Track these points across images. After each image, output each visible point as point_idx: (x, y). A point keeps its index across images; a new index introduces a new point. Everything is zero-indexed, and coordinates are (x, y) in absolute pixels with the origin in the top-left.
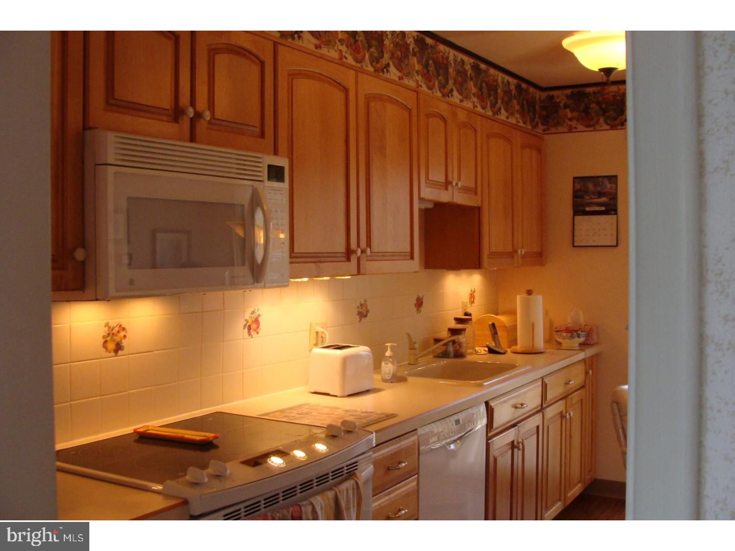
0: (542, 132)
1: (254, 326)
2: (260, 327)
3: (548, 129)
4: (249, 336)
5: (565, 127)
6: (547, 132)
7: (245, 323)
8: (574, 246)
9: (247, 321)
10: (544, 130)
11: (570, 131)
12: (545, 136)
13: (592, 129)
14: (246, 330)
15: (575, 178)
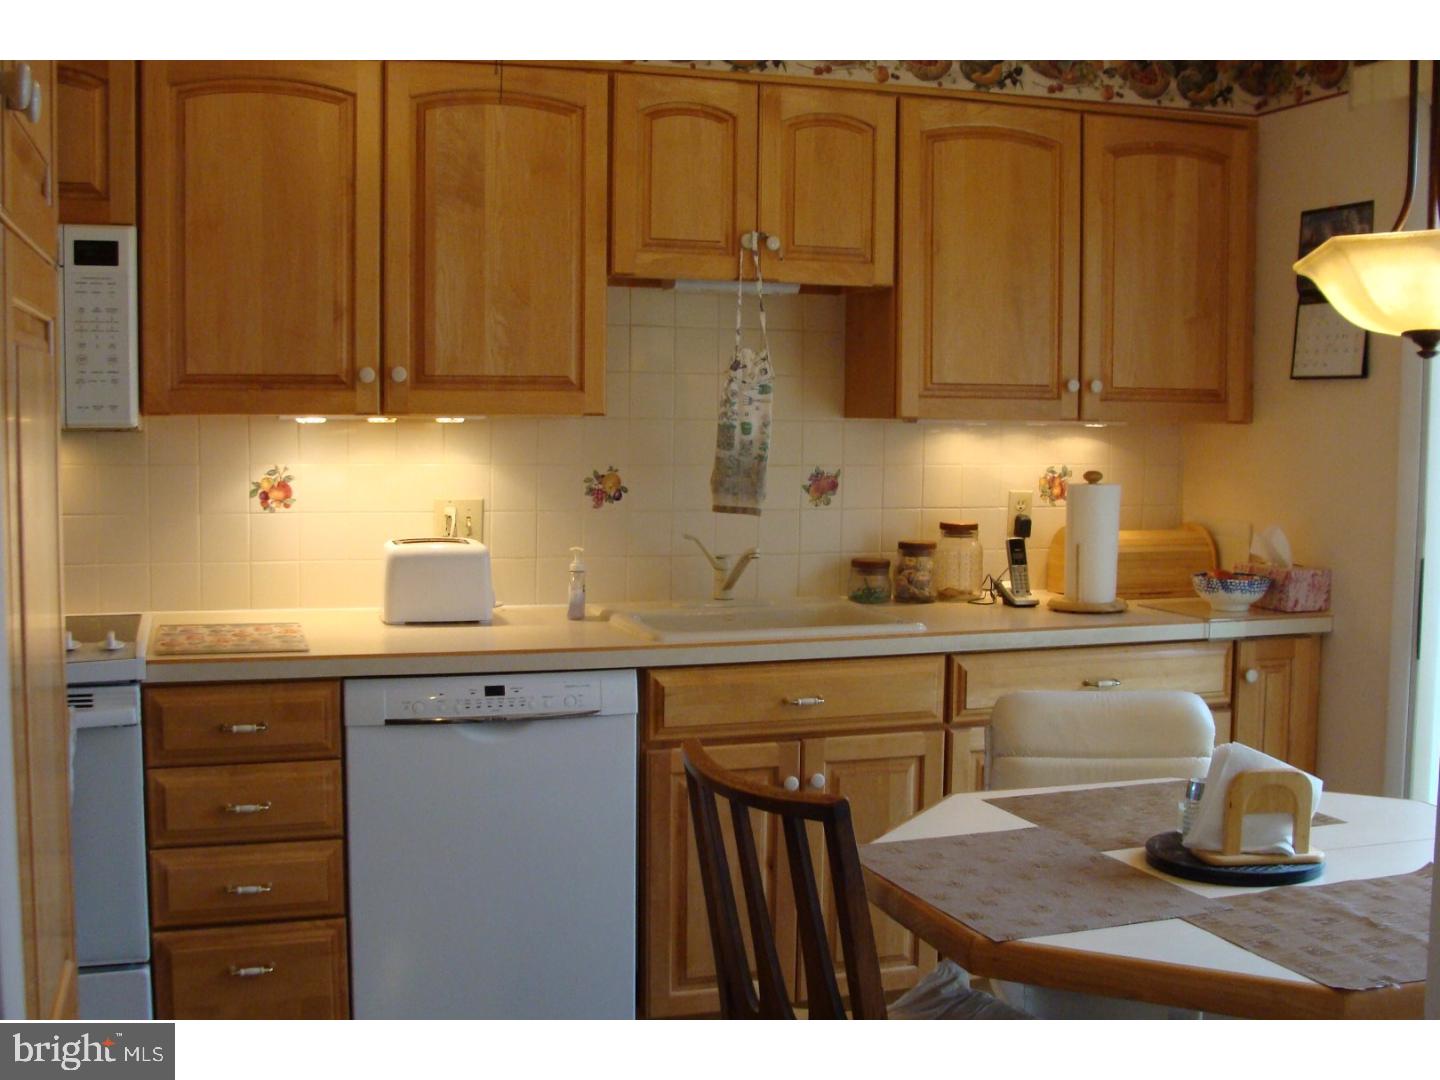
0: (1254, 112)
1: (276, 494)
2: (293, 497)
3: (1265, 103)
4: (265, 509)
5: (1291, 93)
6: (1265, 109)
7: (253, 487)
8: (1292, 378)
9: (258, 485)
10: (1258, 107)
11: (1299, 103)
12: (1261, 119)
13: (1334, 91)
14: (257, 500)
15: (1305, 214)
